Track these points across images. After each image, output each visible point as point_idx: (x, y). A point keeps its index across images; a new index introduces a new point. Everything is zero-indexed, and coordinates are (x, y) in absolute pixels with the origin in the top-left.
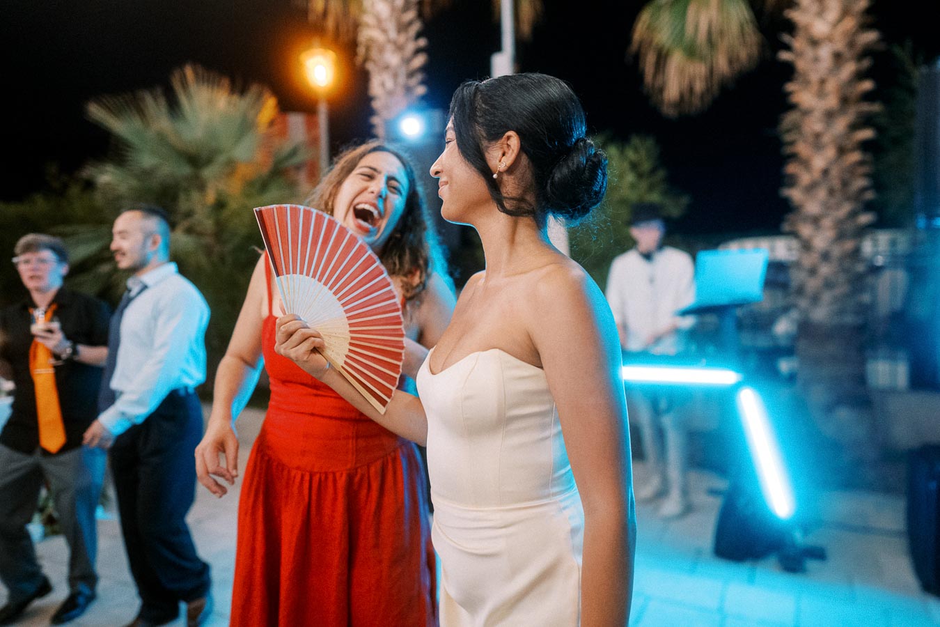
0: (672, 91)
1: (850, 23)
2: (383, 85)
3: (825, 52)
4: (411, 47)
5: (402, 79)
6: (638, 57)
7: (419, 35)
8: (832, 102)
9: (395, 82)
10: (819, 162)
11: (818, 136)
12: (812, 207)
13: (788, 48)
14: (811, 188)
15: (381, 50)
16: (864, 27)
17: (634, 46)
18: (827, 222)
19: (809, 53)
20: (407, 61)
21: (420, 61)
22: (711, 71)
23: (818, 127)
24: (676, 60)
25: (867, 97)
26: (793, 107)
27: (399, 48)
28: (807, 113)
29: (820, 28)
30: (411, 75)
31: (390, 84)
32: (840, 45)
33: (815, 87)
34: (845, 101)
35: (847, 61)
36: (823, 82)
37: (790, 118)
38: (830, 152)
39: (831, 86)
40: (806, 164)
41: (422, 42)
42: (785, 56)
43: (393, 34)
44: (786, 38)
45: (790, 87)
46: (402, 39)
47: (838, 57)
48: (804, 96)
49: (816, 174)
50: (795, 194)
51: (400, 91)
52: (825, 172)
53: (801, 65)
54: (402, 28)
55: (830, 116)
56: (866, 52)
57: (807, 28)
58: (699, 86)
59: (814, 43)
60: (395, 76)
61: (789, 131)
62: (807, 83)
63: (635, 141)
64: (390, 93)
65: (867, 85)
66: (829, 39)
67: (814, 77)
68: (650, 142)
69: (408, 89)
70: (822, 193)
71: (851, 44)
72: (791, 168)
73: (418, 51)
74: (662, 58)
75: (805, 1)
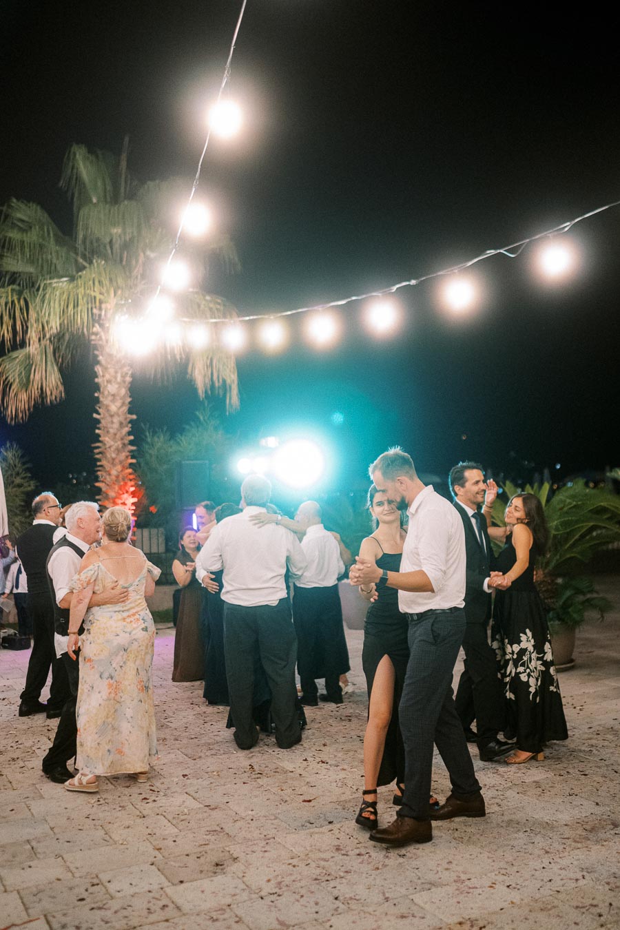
1: (125, 409)
3: (116, 420)
8: (119, 443)
10: (114, 472)
11: (114, 459)
13: (99, 414)
14: (111, 484)
16: (130, 412)
19: (109, 419)
22: (29, 397)
23: (114, 456)
25: (131, 443)
29: (113, 408)
32: (122, 418)
34: (124, 445)
35: (124, 427)
36: (115, 434)
38: (119, 468)
39: (118, 436)
40: (108, 472)
47: (121, 424)
48: (106, 439)
52: (117, 477)
53: (104, 423)
55: (118, 451)
56: (131, 422)
59: (112, 416)
62: (107, 432)
65: (132, 438)
66: (117, 414)
67: (111, 431)
71: (126, 419)
75: (106, 393)
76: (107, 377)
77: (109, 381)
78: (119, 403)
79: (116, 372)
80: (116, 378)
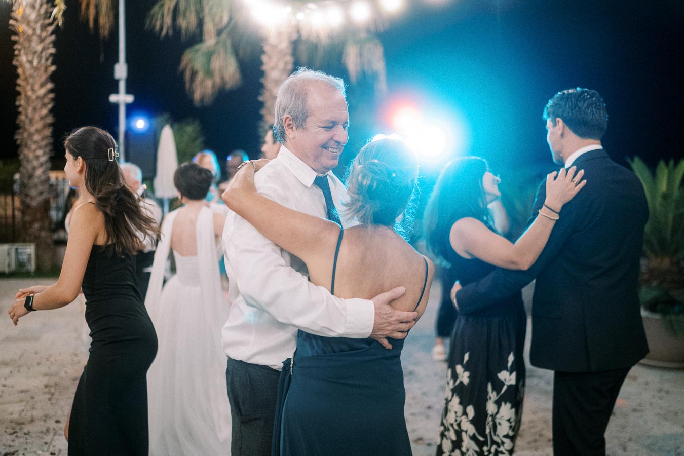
2: (31, 62)
5: (43, 61)
6: (182, 74)
7: (52, 34)
9: (39, 62)
13: (263, 97)
15: (29, 39)
17: (181, 68)
22: (214, 85)
24: (200, 76)
27: (42, 40)
30: (47, 60)
43: (38, 32)
64: (36, 69)
69: (46, 68)
74: (194, 74)
75: (269, 79)
76: (271, 65)
77: (273, 69)
79: (278, 61)
80: (278, 66)
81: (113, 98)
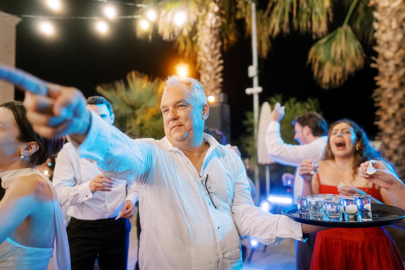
0: (326, 78)
1: (402, 52)
2: (205, 78)
3: (391, 64)
4: (217, 63)
5: (213, 76)
6: (311, 65)
7: (220, 59)
8: (396, 85)
9: (210, 78)
10: (391, 111)
11: (390, 99)
12: (389, 130)
13: (375, 62)
14: (388, 121)
15: (205, 65)
17: (309, 61)
18: (396, 137)
19: (384, 64)
20: (215, 69)
21: (220, 69)
22: (344, 70)
23: (390, 95)
24: (328, 66)
26: (378, 87)
27: (212, 64)
28: (384, 89)
29: (389, 54)
30: (216, 74)
31: (208, 78)
32: (398, 61)
33: (387, 78)
34: (402, 84)
35: (402, 68)
36: (391, 76)
37: (377, 91)
38: (396, 106)
39: (395, 78)
40: (385, 111)
41: (221, 61)
42: (373, 65)
43: (210, 59)
44: (373, 58)
45: (376, 78)
46: (213, 61)
47: (397, 66)
48: (383, 82)
49: (390, 116)
50: (381, 124)
51: (212, 81)
52: (394, 115)
53: (381, 69)
54: (213, 56)
55: (395, 91)
57: (383, 54)
58: (338, 76)
59: (386, 60)
60: (210, 75)
61: (377, 97)
62: (384, 77)
63: (309, 100)
64: (208, 82)
66: (393, 58)
67: (387, 74)
68: (316, 101)
69: (215, 80)
70: (393, 124)
71: (403, 61)
72: (378, 113)
73: (220, 65)
74: (321, 65)
75: (381, 43)
76: (383, 28)
78: (394, 48)
79: (391, 21)
80: (390, 26)
81: (248, 91)
